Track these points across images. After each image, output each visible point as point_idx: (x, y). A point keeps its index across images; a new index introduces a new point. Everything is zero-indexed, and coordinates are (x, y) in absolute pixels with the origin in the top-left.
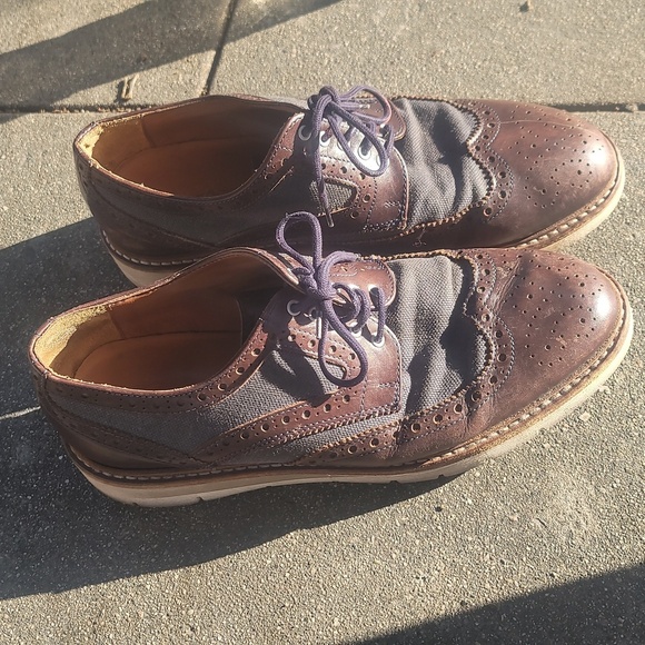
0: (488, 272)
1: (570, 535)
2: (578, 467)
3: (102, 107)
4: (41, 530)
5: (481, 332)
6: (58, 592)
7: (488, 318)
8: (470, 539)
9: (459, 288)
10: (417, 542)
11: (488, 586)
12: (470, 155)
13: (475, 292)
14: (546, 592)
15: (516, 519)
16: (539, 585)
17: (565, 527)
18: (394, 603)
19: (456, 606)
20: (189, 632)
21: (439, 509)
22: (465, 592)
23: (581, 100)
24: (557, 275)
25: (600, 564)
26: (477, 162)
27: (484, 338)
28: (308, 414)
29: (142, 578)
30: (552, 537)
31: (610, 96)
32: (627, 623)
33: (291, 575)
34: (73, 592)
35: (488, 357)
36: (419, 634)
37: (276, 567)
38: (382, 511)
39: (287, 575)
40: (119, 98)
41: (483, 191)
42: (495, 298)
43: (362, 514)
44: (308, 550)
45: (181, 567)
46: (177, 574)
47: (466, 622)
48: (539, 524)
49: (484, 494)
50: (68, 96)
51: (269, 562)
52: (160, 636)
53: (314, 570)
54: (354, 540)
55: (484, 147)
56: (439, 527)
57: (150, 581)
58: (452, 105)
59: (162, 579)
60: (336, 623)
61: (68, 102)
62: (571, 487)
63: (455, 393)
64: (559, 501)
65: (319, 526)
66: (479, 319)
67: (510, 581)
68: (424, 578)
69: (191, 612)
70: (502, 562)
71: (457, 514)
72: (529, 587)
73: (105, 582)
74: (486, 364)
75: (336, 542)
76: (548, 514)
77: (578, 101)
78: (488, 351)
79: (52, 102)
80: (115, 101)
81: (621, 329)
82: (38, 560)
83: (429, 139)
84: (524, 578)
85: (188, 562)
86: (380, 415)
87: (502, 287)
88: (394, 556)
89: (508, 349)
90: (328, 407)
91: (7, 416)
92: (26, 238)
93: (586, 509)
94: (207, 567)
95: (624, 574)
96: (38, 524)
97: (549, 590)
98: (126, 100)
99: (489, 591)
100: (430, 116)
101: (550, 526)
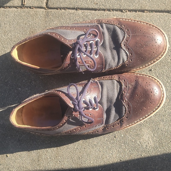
0: (126, 86)
1: (147, 146)
2: (150, 128)
3: (18, 7)
4: (22, 136)
5: (124, 105)
6: (29, 151)
7: (126, 101)
8: (122, 145)
9: (118, 91)
10: (110, 145)
11: (126, 156)
12: (122, 48)
13: (123, 93)
14: (140, 159)
15: (134, 141)
16: (138, 157)
17: (145, 144)
18: (105, 159)
19: (119, 160)
20: (59, 162)
21: (115, 137)
22: (121, 157)
23: (159, 9)
24: (145, 89)
25: (153, 153)
26: (124, 50)
27: (125, 107)
28: (80, 128)
29: (47, 149)
30: (142, 146)
31: (168, 7)
32: (158, 168)
33: (81, 151)
34: (32, 151)
35: (125, 112)
36: (110, 166)
37: (77, 148)
38: (102, 136)
39: (80, 151)
40: (22, 4)
41: (125, 59)
42: (128, 95)
43: (97, 137)
44: (84, 145)
45: (56, 147)
46: (55, 149)
47: (121, 165)
48: (139, 142)
49: (126, 134)
50: (8, 3)
51: (76, 147)
52: (53, 163)
53: (86, 150)
54: (95, 143)
55: (126, 45)
56: (115, 142)
57: (49, 150)
58: (118, 26)
59: (52, 150)
60: (92, 163)
61: (8, 5)
62: (148, 134)
63: (117, 120)
64: (144, 137)
65: (87, 139)
66: (123, 101)
67: (132, 156)
68: (112, 154)
69: (59, 158)
70: (130, 151)
71: (120, 138)
72: (136, 158)
73: (39, 149)
74: (125, 114)
75: (91, 144)
76: (141, 140)
77: (158, 9)
78: (125, 110)
79: (4, 5)
80: (21, 5)
81: (162, 101)
82: (23, 143)
83: (111, 39)
84: (135, 155)
85: (57, 146)
86: (98, 126)
87: (130, 91)
88: (105, 148)
89: (131, 110)
90: (85, 126)
91: (10, 106)
92: (5, 53)
93: (151, 139)
94: (62, 147)
95: (159, 156)
96: (22, 135)
97: (141, 159)
98: (24, 5)
99: (127, 158)
100: (111, 30)
101: (142, 143)
